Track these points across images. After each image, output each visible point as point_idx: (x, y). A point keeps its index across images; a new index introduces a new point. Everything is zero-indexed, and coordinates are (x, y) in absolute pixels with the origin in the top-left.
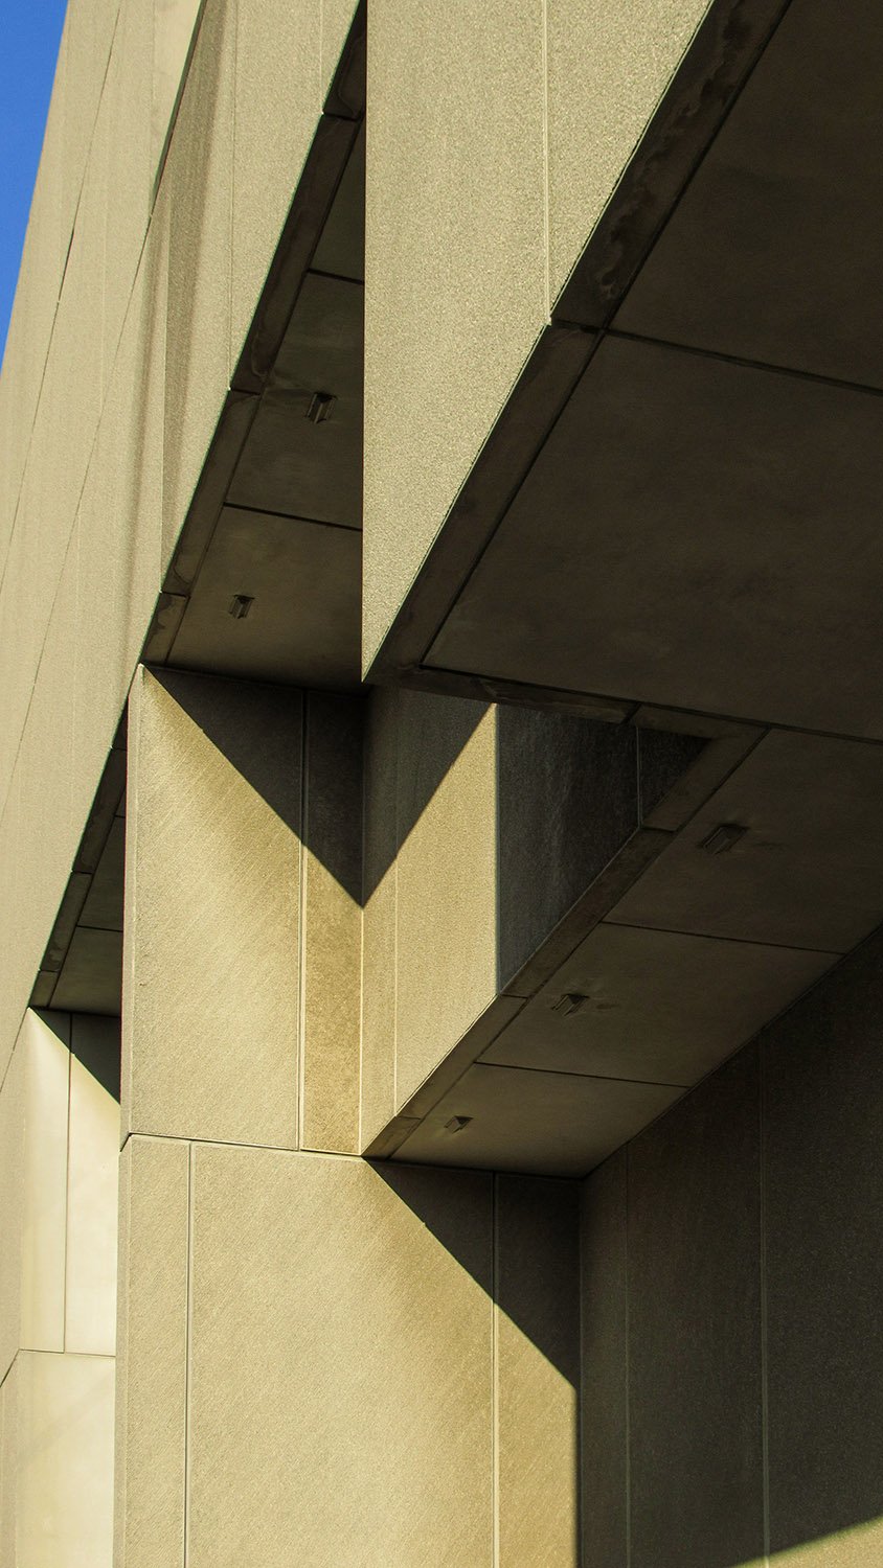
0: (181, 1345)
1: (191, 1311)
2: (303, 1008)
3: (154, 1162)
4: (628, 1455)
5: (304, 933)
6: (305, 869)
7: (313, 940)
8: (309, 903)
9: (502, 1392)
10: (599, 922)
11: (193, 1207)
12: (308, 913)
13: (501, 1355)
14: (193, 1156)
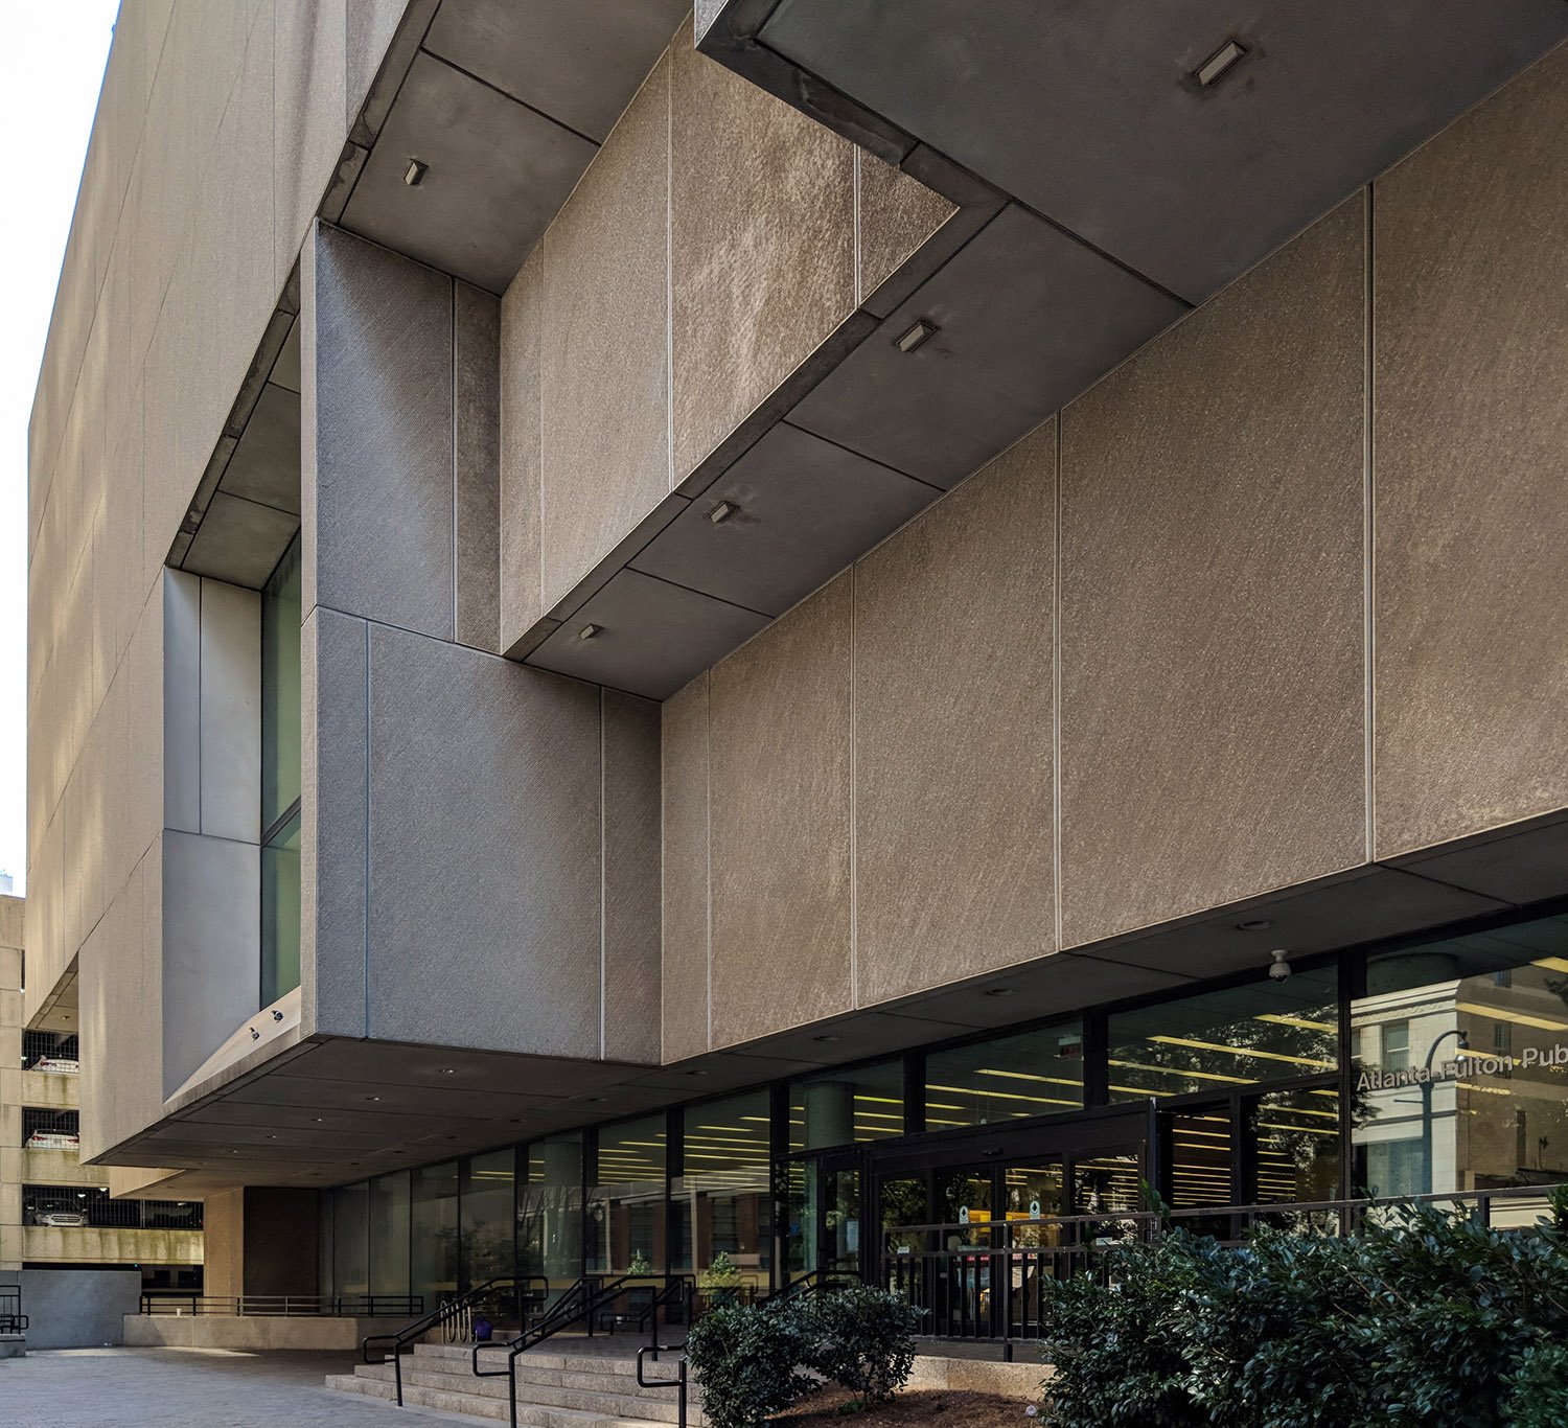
0: (362, 780)
1: (370, 753)
2: (456, 532)
3: (337, 632)
4: (709, 892)
5: (456, 475)
6: (455, 422)
7: (462, 480)
8: (459, 450)
9: (607, 846)
10: (781, 420)
11: (370, 673)
12: (458, 458)
13: (606, 821)
14: (369, 632)
